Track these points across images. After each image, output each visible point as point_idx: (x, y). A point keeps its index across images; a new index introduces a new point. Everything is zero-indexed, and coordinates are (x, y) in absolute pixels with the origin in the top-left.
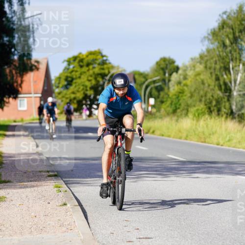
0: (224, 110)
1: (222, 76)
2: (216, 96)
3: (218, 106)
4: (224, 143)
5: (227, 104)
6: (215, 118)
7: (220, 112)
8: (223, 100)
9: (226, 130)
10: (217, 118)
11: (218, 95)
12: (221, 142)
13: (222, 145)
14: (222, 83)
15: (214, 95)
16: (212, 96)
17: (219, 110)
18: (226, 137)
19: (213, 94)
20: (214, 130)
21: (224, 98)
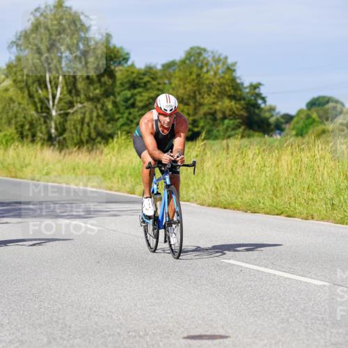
0: (40, 135)
1: (37, 91)
2: (29, 118)
3: (33, 130)
4: (41, 177)
5: (44, 127)
6: (27, 145)
7: (35, 138)
8: (39, 122)
9: (43, 160)
10: (30, 145)
11: (32, 116)
12: (37, 177)
13: (38, 181)
14: (37, 100)
15: (26, 116)
16: (25, 118)
17: (34, 136)
18: (43, 169)
19: (25, 114)
20: (27, 161)
21: (40, 120)
